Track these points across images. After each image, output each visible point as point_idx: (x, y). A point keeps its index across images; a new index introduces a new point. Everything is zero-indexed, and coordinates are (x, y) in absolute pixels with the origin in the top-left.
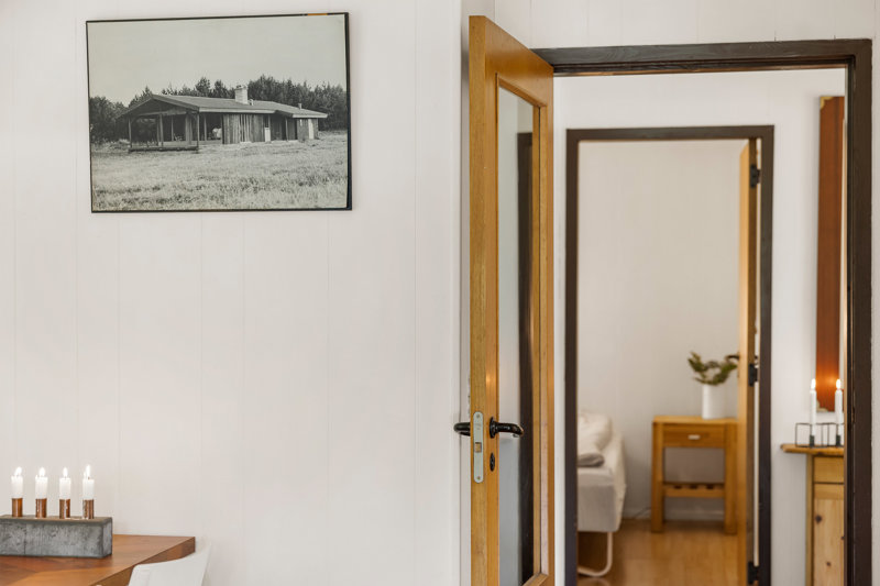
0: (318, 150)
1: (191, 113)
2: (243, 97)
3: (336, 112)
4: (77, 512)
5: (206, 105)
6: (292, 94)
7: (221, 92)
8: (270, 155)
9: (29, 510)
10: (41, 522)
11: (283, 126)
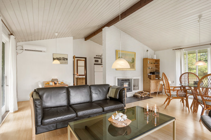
0: (66, 61)
1: (59, 59)
2: (62, 58)
3: (67, 59)
4: (56, 79)
5: (60, 58)
6: (65, 58)
7: (61, 58)
8: (64, 61)
9: (53, 79)
10: (54, 80)
11: (64, 60)
